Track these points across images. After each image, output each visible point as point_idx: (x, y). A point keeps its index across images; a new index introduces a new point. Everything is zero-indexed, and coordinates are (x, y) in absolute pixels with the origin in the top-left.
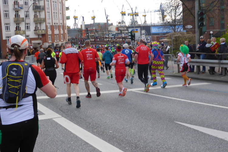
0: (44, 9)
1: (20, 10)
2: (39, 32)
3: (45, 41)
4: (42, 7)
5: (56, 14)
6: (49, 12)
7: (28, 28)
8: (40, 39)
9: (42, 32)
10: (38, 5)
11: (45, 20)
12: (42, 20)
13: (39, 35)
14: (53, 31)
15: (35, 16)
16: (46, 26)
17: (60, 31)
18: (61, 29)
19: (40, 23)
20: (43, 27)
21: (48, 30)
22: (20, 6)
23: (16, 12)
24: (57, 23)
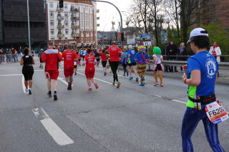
0: (79, 19)
1: (61, 20)
2: (74, 35)
3: (79, 42)
4: (77, 18)
5: (87, 23)
6: (82, 22)
7: (67, 32)
8: (76, 40)
9: (77, 35)
10: (75, 16)
11: (79, 27)
12: (77, 27)
13: (74, 38)
14: (85, 35)
15: (72, 24)
16: (80, 32)
17: (90, 34)
18: (91, 34)
19: (76, 29)
20: (78, 32)
21: (81, 34)
22: (62, 18)
23: (59, 21)
24: (88, 29)
